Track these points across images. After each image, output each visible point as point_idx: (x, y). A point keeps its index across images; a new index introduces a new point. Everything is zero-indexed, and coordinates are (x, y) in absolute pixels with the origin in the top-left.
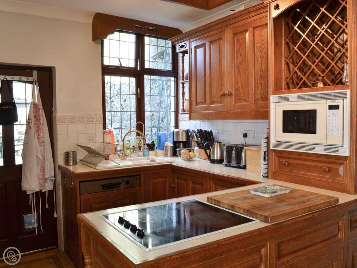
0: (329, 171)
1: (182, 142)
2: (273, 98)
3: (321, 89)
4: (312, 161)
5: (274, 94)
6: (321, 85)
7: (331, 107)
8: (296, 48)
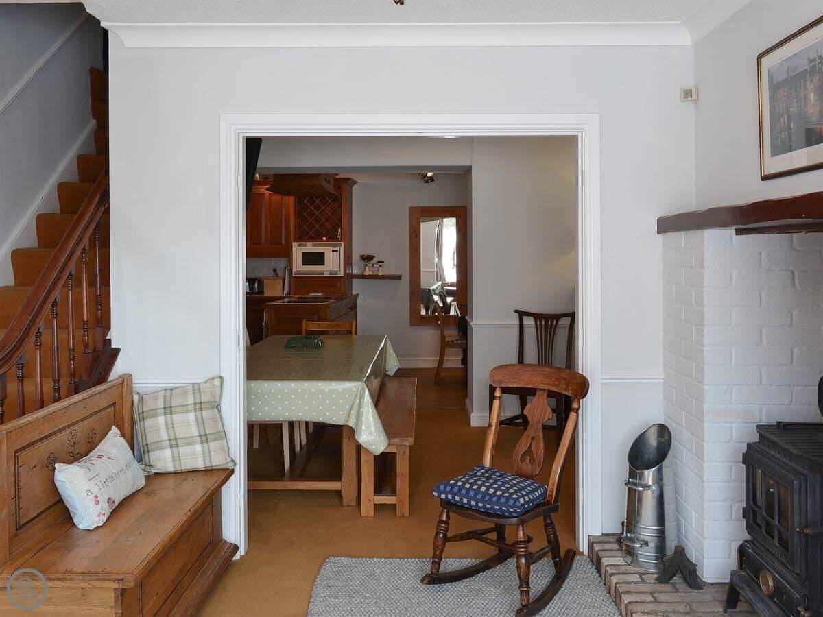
3: (324, 241)
4: (322, 281)
5: (295, 242)
6: (323, 238)
7: (333, 251)
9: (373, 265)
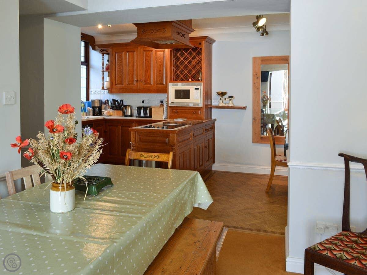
0: (195, 113)
1: (97, 107)
2: (170, 84)
3: (190, 82)
4: (188, 110)
5: (170, 82)
6: (190, 80)
7: (196, 89)
8: (178, 63)
9: (225, 99)
